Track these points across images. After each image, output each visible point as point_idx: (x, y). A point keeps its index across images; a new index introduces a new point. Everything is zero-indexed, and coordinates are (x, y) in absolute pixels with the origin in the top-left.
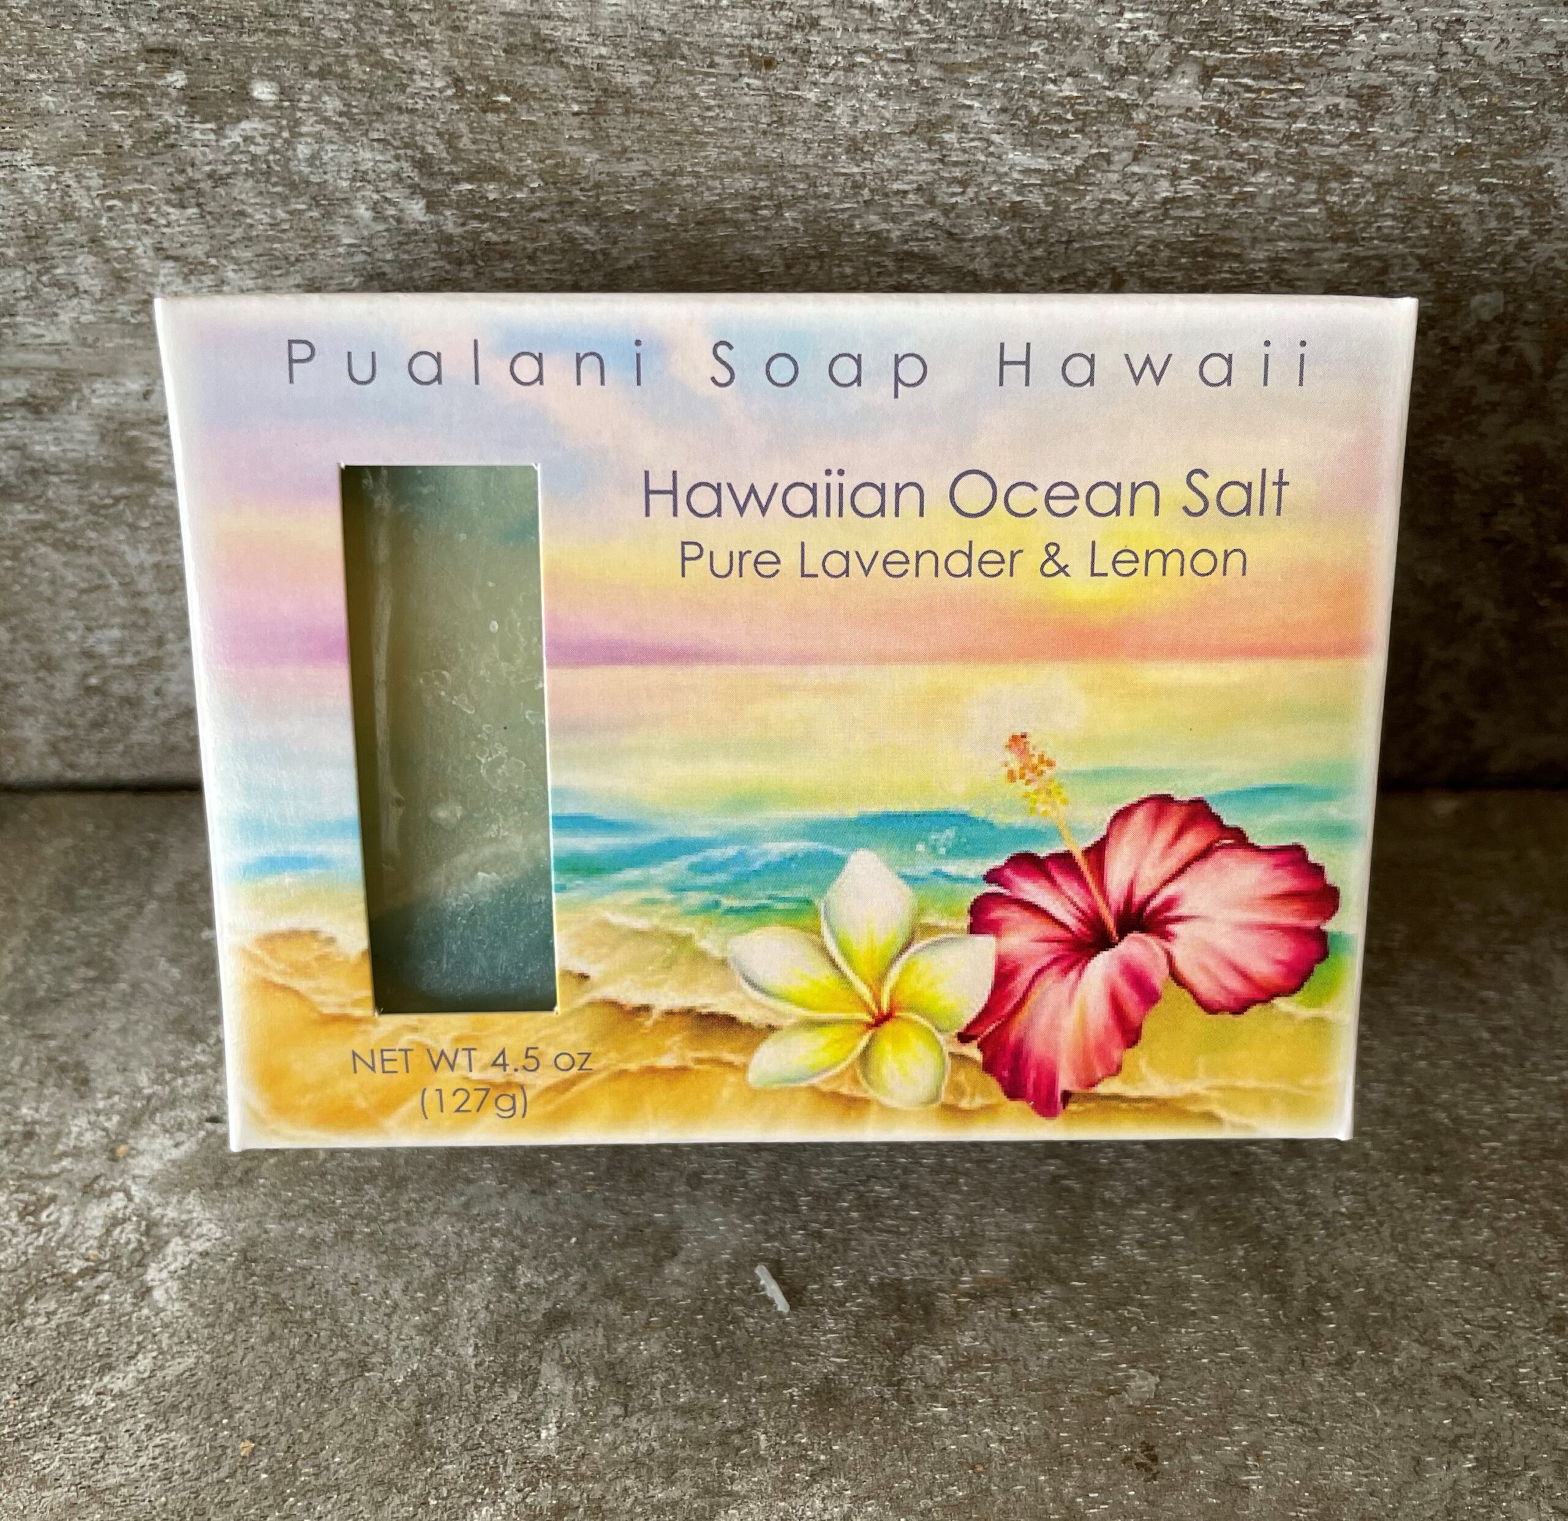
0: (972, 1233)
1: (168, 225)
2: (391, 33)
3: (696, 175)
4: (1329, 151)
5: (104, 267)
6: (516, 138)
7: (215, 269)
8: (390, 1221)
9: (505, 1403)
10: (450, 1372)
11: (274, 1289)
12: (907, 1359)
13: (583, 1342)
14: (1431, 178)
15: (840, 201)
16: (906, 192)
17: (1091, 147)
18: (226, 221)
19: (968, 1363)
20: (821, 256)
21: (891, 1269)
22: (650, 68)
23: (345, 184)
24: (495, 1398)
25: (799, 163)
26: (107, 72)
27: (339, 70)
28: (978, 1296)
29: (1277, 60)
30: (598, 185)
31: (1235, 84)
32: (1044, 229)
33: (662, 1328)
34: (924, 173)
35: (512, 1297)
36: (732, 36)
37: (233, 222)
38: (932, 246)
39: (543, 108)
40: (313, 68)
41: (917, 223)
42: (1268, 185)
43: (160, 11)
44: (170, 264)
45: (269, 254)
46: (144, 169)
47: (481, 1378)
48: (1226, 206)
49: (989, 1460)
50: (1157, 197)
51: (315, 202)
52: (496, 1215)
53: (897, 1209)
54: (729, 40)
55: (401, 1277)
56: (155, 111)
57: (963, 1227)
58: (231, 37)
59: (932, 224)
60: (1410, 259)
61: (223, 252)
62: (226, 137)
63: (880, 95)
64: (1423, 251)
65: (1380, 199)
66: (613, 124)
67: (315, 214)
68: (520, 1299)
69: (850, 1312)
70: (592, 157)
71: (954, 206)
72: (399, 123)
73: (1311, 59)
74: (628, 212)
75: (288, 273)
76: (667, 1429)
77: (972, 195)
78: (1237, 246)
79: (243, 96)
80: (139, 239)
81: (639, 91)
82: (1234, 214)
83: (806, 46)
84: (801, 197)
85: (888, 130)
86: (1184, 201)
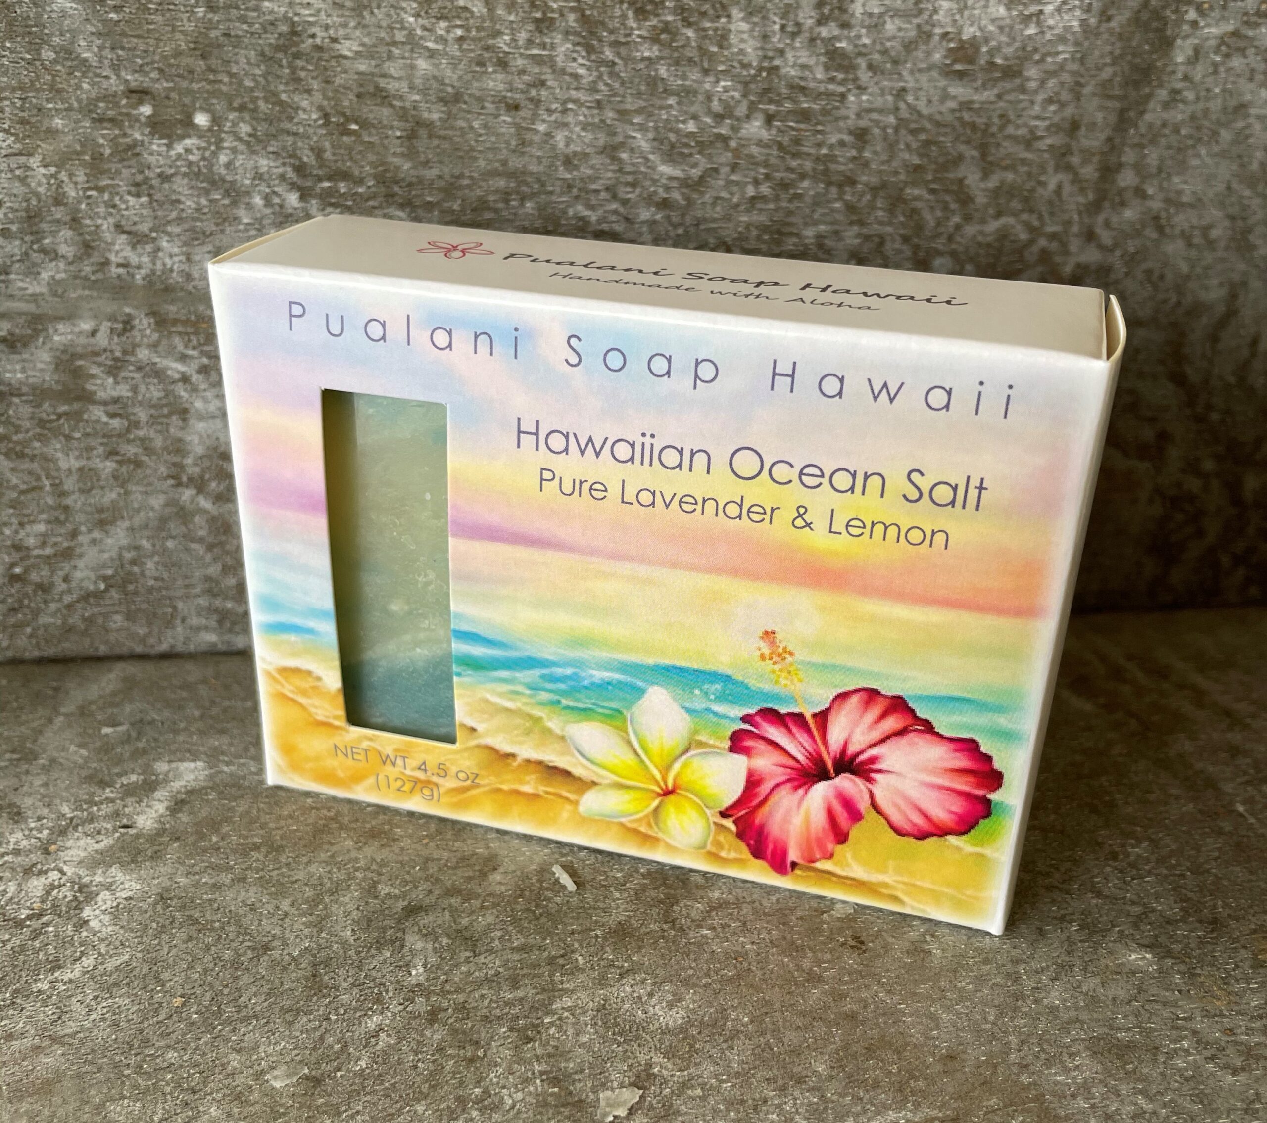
1: (127, 209)
3: (472, 178)
4: (842, 168)
5: (79, 239)
6: (360, 152)
7: (154, 240)
8: (274, 869)
9: (381, 958)
10: (335, 946)
11: (187, 913)
13: (435, 920)
14: (901, 185)
15: (560, 196)
16: (597, 192)
17: (706, 163)
18: (166, 207)
19: (720, 906)
22: (445, 109)
23: (248, 182)
24: (373, 956)
25: (534, 171)
26: (101, 105)
27: (252, 107)
29: (807, 111)
30: (410, 185)
31: (785, 126)
32: (683, 215)
33: (494, 908)
34: (610, 179)
35: (376, 901)
36: (495, 90)
37: (171, 208)
38: (615, 229)
39: (378, 134)
40: (236, 105)
41: (605, 212)
43: (141, 66)
44: (124, 236)
45: (193, 229)
46: (116, 170)
48: (788, 202)
49: (747, 954)
50: (747, 196)
51: (227, 194)
52: (356, 860)
54: (493, 93)
55: (288, 898)
56: (129, 131)
58: (185, 84)
59: (616, 212)
61: (162, 228)
62: (174, 150)
63: (583, 129)
65: (874, 197)
66: (421, 145)
67: (227, 202)
68: (382, 902)
69: (630, 888)
70: (407, 166)
71: (628, 200)
72: (287, 141)
74: (429, 203)
75: (204, 243)
76: (508, 960)
77: (639, 193)
78: (795, 228)
79: (188, 123)
80: (106, 219)
81: (438, 123)
82: (792, 206)
83: (538, 97)
84: (535, 194)
85: (588, 151)
86: (763, 198)
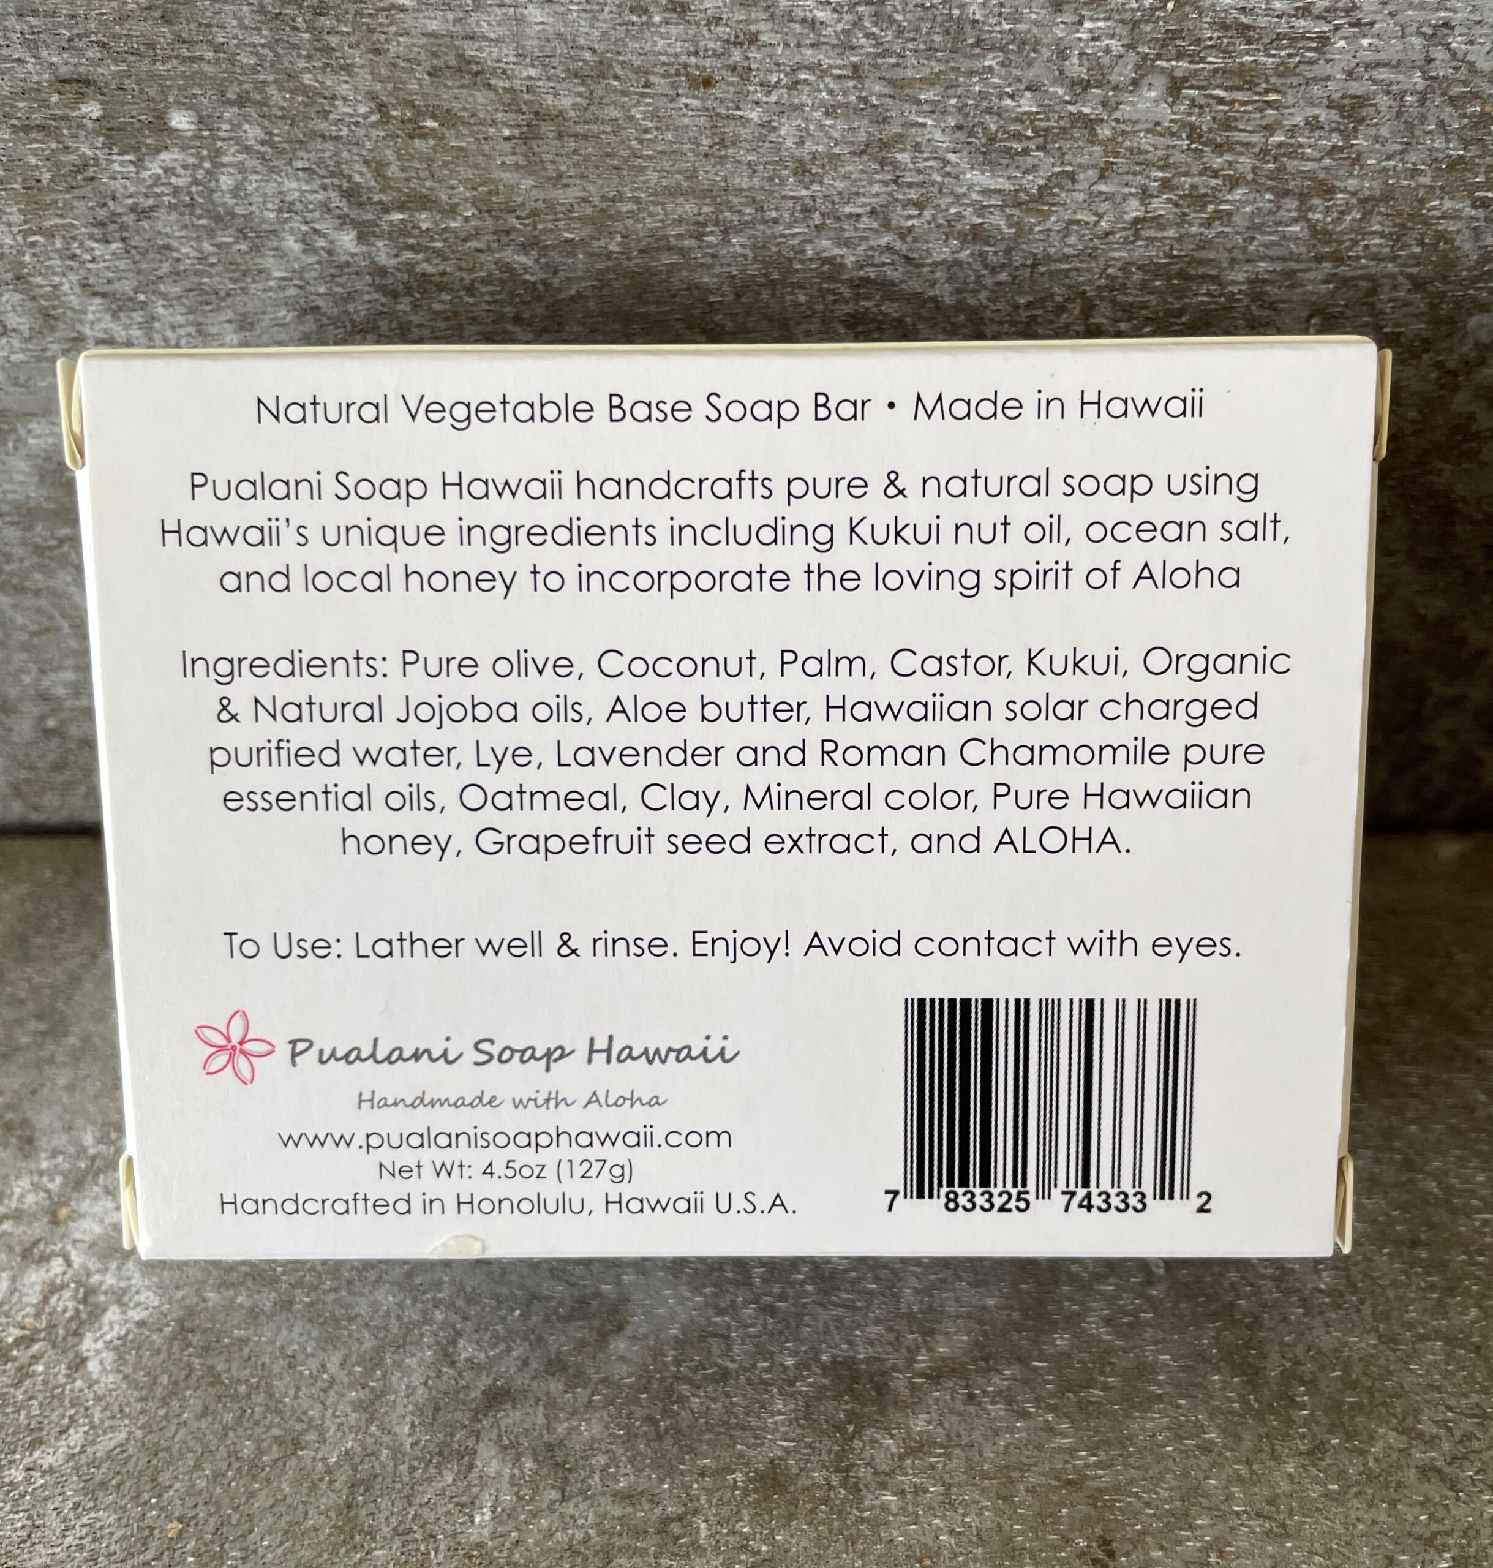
0: (931, 1309)
1: (93, 261)
2: (309, 57)
3: (637, 200)
4: (1309, 166)
5: (31, 304)
6: (445, 164)
7: (143, 305)
8: (330, 1291)
9: (440, 1485)
10: (385, 1452)
11: (210, 1361)
12: (857, 1444)
13: (522, 1422)
14: (1421, 192)
15: (790, 226)
16: (859, 216)
17: (1053, 165)
18: (152, 256)
19: (920, 1448)
20: (773, 283)
21: (845, 1347)
22: (582, 89)
23: (272, 215)
24: (430, 1480)
25: (744, 186)
26: (21, 105)
27: (258, 97)
28: (934, 1377)
29: (1251, 70)
30: (534, 213)
31: (1206, 96)
33: (604, 1407)
34: (877, 195)
35: (451, 1372)
36: (666, 54)
37: (159, 257)
38: (889, 272)
39: (472, 134)
40: (231, 96)
41: (871, 248)
42: (1247, 203)
43: (70, 40)
44: (98, 300)
45: (199, 288)
46: (65, 204)
47: (417, 1458)
48: (1201, 225)
49: (938, 1553)
50: (1127, 217)
51: (242, 234)
52: (438, 1285)
53: (853, 1282)
54: (663, 58)
55: (339, 1349)
56: (70, 143)
57: (921, 1302)
58: (145, 66)
59: (888, 248)
60: (1401, 279)
61: (151, 287)
62: (146, 169)
63: (827, 114)
64: (1415, 270)
65: (1366, 215)
66: (547, 149)
67: (243, 247)
68: (460, 1375)
69: (800, 1393)
70: (526, 184)
71: (910, 230)
72: (323, 151)
73: (1287, 68)
74: (567, 241)
75: (219, 308)
76: (605, 1516)
77: (929, 218)
78: (1213, 268)
79: (160, 125)
80: (64, 275)
81: (572, 114)
82: (1210, 234)
83: (746, 64)
84: (747, 222)
85: (837, 150)
86: (1158, 222)
